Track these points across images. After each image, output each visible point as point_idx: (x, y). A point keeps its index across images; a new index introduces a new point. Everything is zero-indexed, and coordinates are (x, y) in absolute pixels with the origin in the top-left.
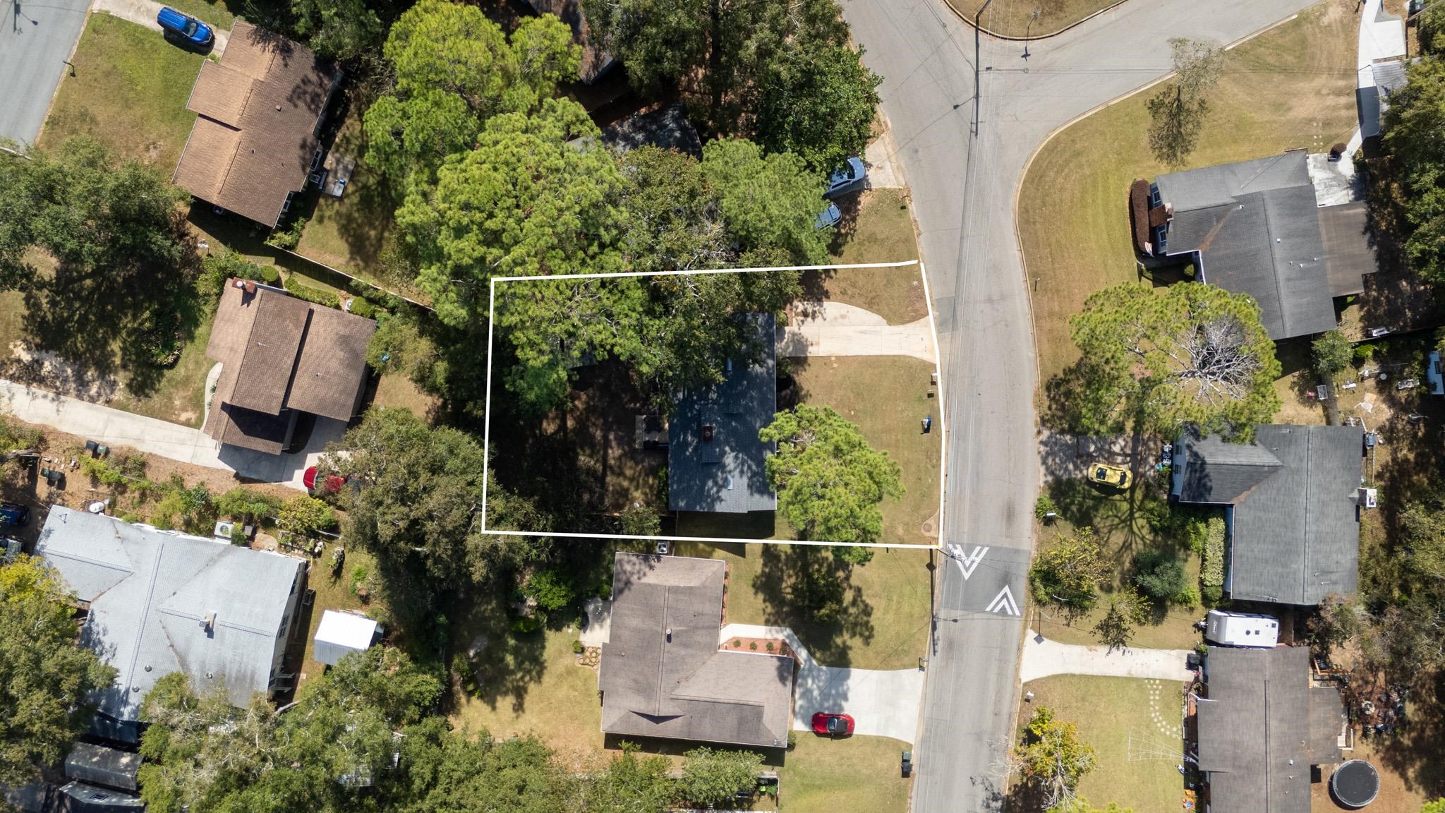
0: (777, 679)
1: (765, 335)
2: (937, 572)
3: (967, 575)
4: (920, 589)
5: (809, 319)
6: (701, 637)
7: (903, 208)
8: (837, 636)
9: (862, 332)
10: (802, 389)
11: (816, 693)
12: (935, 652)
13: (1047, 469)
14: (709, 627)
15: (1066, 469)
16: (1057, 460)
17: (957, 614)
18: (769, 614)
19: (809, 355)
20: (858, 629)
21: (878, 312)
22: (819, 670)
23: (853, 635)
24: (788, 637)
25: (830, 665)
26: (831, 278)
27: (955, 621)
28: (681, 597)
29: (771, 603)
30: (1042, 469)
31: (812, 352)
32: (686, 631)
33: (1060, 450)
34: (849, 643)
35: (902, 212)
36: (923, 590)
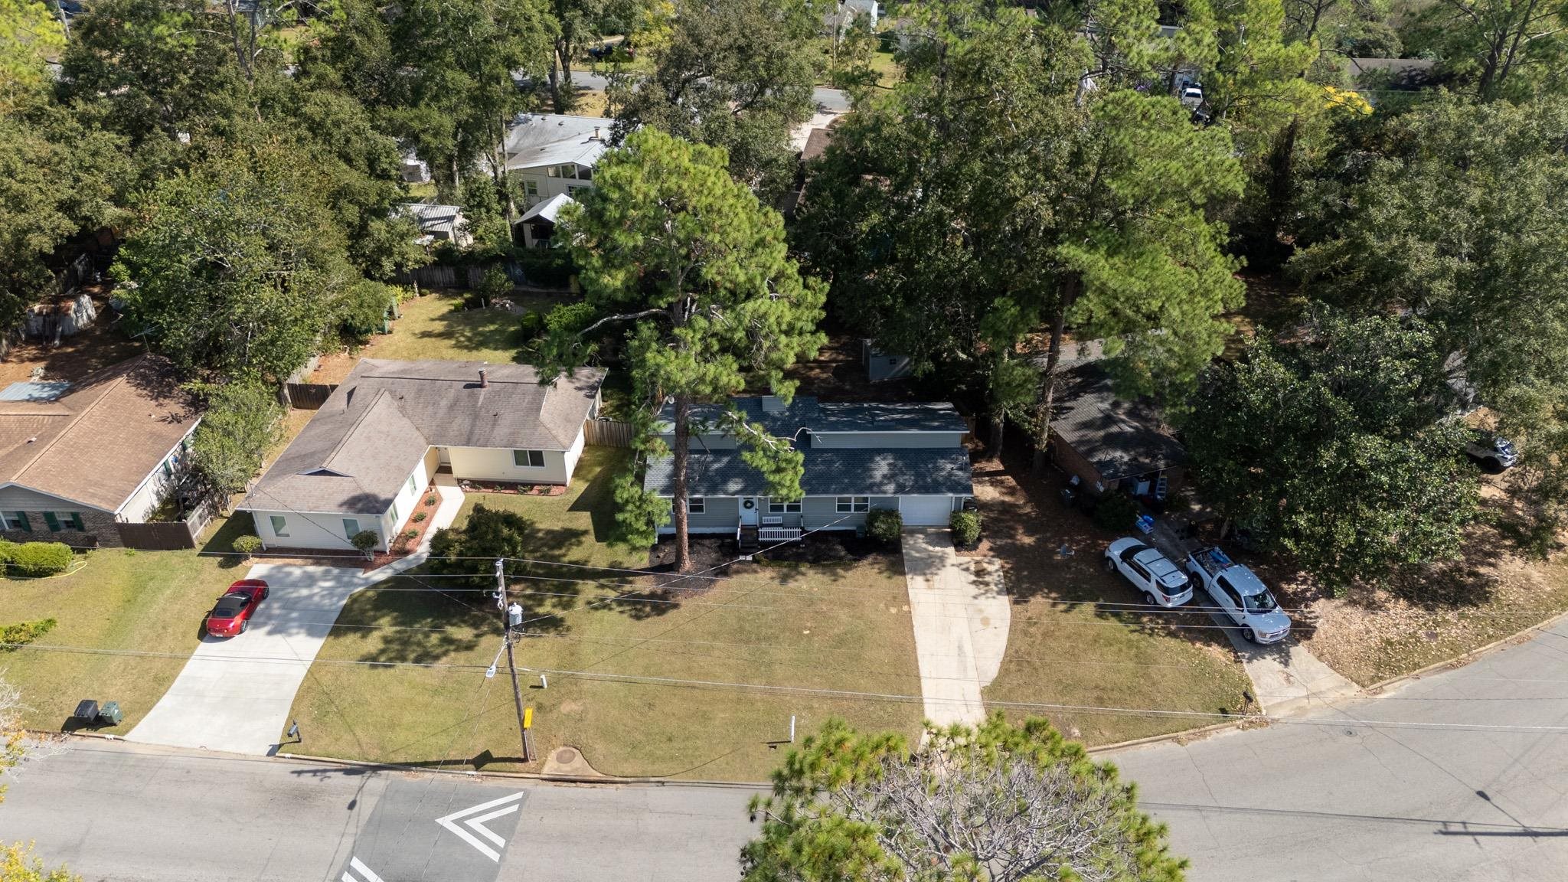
0: (358, 493)
1: (935, 481)
2: (467, 772)
3: (447, 822)
4: (443, 740)
5: (973, 578)
6: (459, 424)
9: (960, 648)
10: (846, 570)
11: (304, 592)
12: (300, 773)
14: (470, 433)
17: (367, 806)
19: (908, 577)
20: (395, 646)
21: (1004, 671)
24: (414, 558)
27: (352, 806)
32: (474, 405)
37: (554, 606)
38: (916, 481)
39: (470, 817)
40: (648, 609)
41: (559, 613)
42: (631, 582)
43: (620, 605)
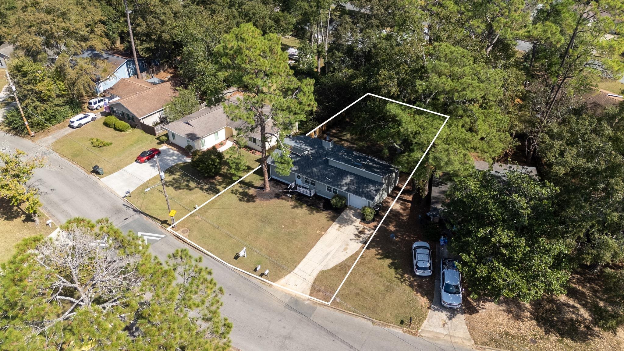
1: (363, 191)
2: (159, 224)
3: (140, 234)
5: (357, 233)
7: (402, 322)
8: (181, 174)
11: (168, 158)
12: (124, 205)
17: (129, 221)
19: (335, 223)
20: (174, 182)
21: (334, 268)
22: (175, 162)
23: (174, 179)
25: (173, 166)
27: (126, 219)
34: (173, 176)
35: (399, 320)
39: (146, 236)
42: (249, 189)
43: (240, 195)
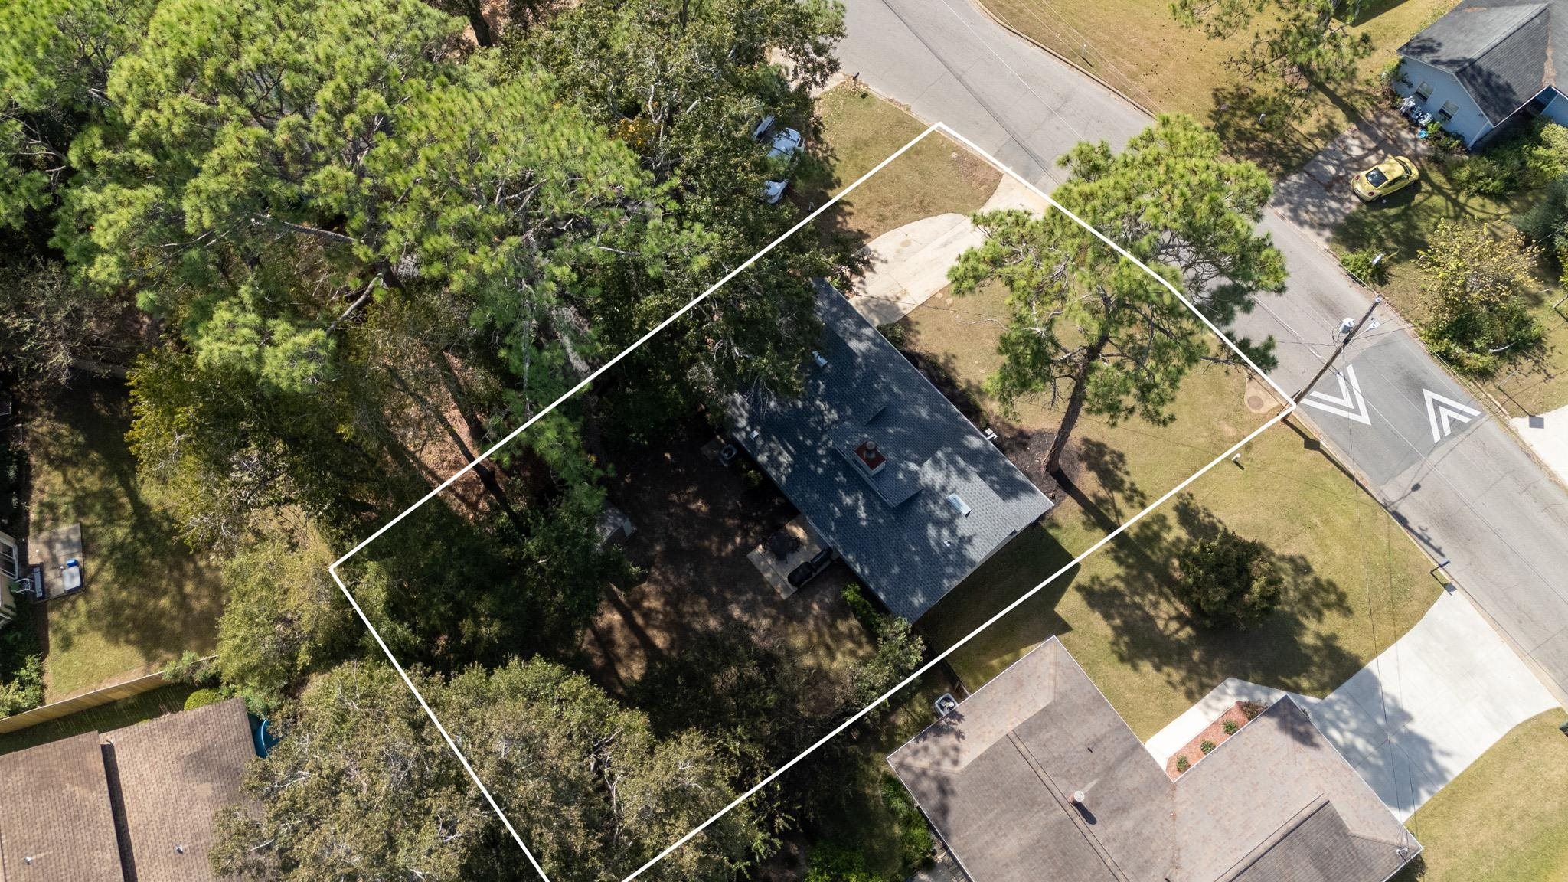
0: (1298, 745)
2: (1324, 444)
3: (1364, 419)
4: (1330, 482)
6: (1130, 779)
7: (864, 96)
8: (1300, 635)
9: (944, 245)
10: (935, 356)
11: (1360, 744)
12: (1438, 551)
13: (1312, 226)
14: (1127, 755)
15: (1332, 211)
16: (1312, 209)
17: (1406, 479)
18: (1183, 682)
19: (906, 312)
20: (1316, 601)
21: (942, 210)
22: (1330, 705)
23: (1319, 615)
24: (1239, 693)
25: (1335, 684)
26: (850, 214)
27: (1416, 487)
28: (1045, 735)
29: (1168, 663)
30: (1307, 231)
31: (906, 306)
32: (1101, 785)
33: (1302, 197)
34: (1325, 630)
35: (865, 101)
36: (1334, 482)
37: (1170, 528)
38: (844, 317)
39: (1347, 409)
40: (1107, 458)
41: (1172, 519)
42: (1095, 496)
43: (1122, 482)
